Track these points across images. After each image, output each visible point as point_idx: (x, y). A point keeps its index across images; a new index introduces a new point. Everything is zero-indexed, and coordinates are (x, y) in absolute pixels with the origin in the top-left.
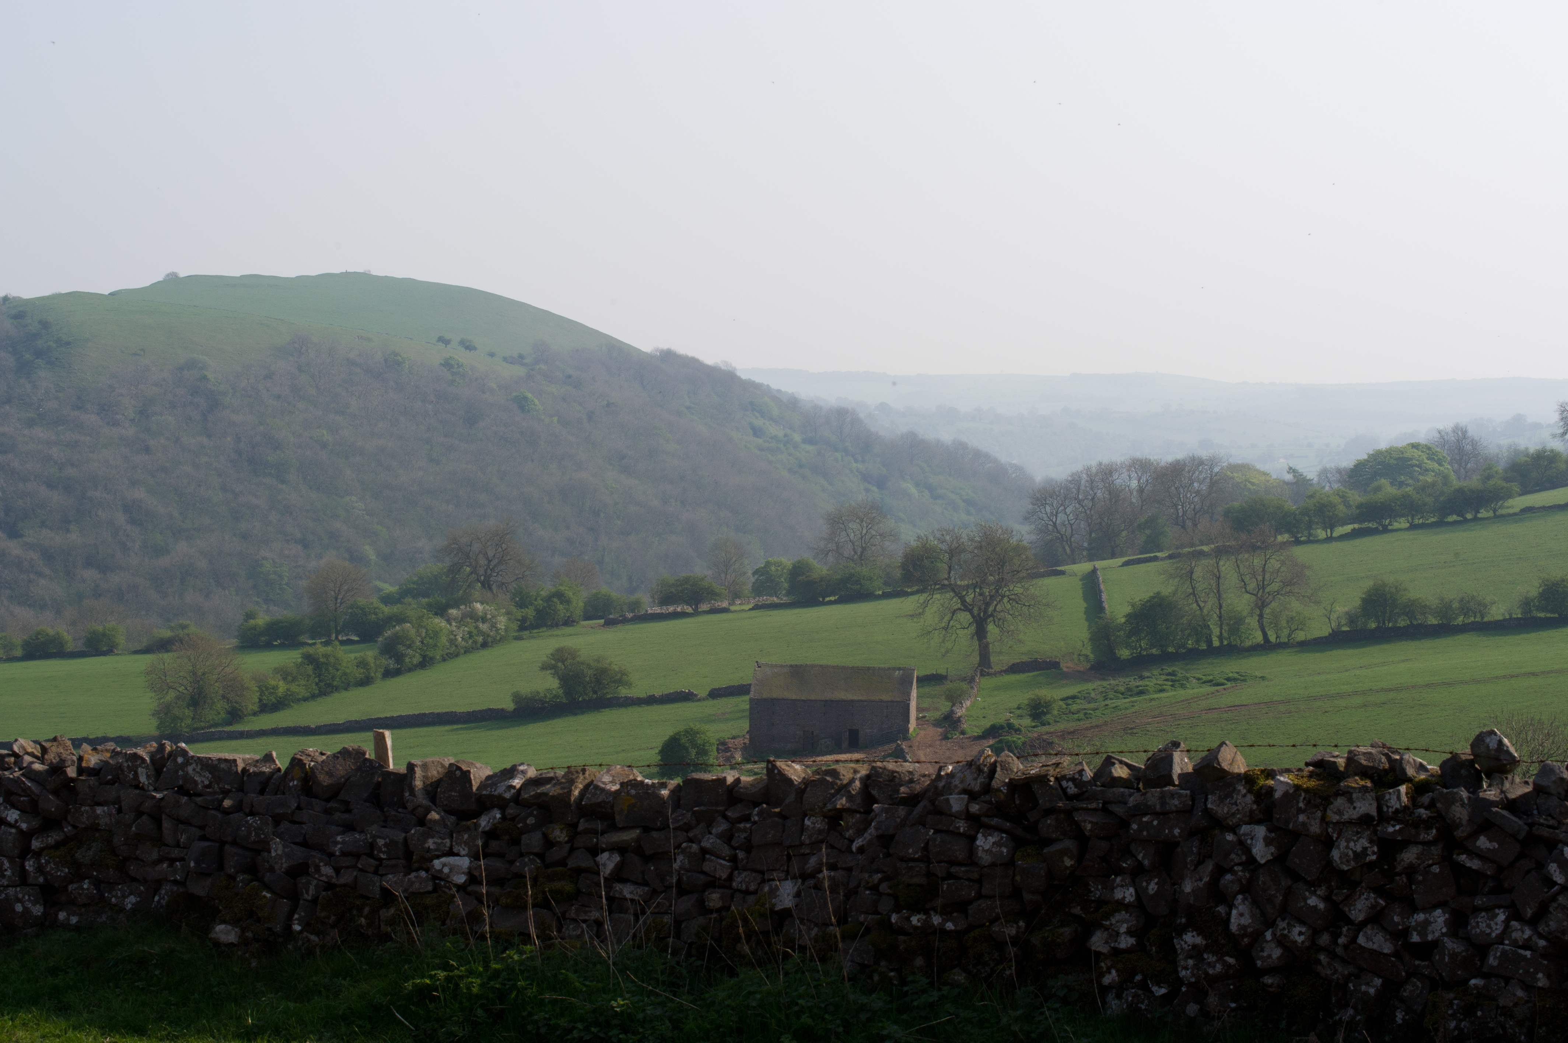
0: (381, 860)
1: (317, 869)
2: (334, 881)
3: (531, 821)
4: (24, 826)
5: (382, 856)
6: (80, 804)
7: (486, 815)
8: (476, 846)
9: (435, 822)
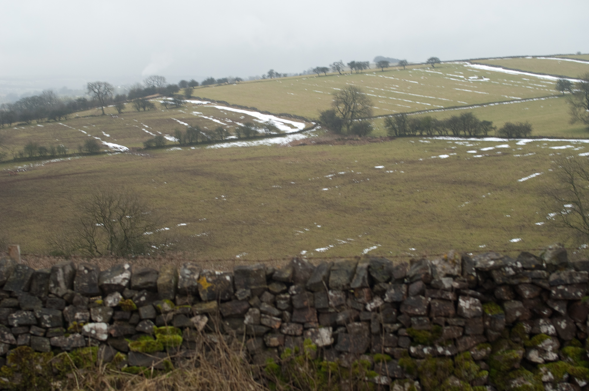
0: (47, 328)
1: (3, 336)
2: (14, 343)
5: (48, 326)
7: (111, 296)
8: (108, 315)
9: (78, 302)
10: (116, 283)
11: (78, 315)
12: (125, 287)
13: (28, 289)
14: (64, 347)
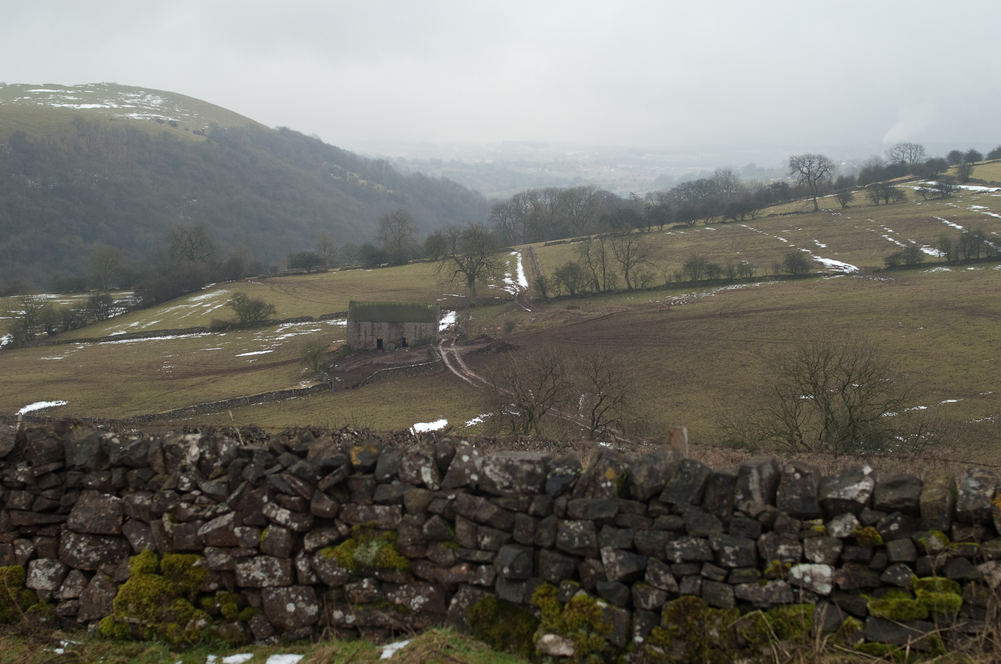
0: (730, 569)
1: (657, 578)
2: (675, 589)
3: (894, 527)
4: (295, 526)
5: (731, 564)
6: (355, 503)
7: (839, 520)
8: (834, 552)
9: (784, 528)
10: (848, 497)
11: (782, 550)
12: (863, 505)
13: (701, 501)
14: (757, 602)
